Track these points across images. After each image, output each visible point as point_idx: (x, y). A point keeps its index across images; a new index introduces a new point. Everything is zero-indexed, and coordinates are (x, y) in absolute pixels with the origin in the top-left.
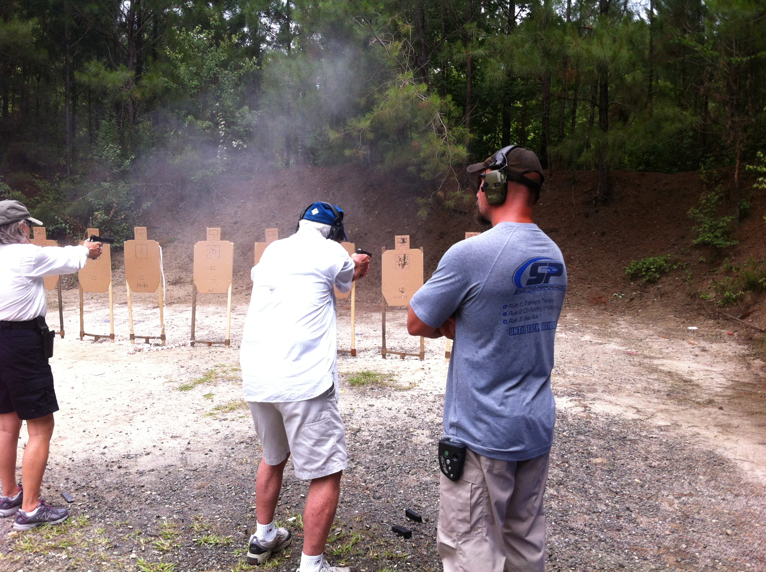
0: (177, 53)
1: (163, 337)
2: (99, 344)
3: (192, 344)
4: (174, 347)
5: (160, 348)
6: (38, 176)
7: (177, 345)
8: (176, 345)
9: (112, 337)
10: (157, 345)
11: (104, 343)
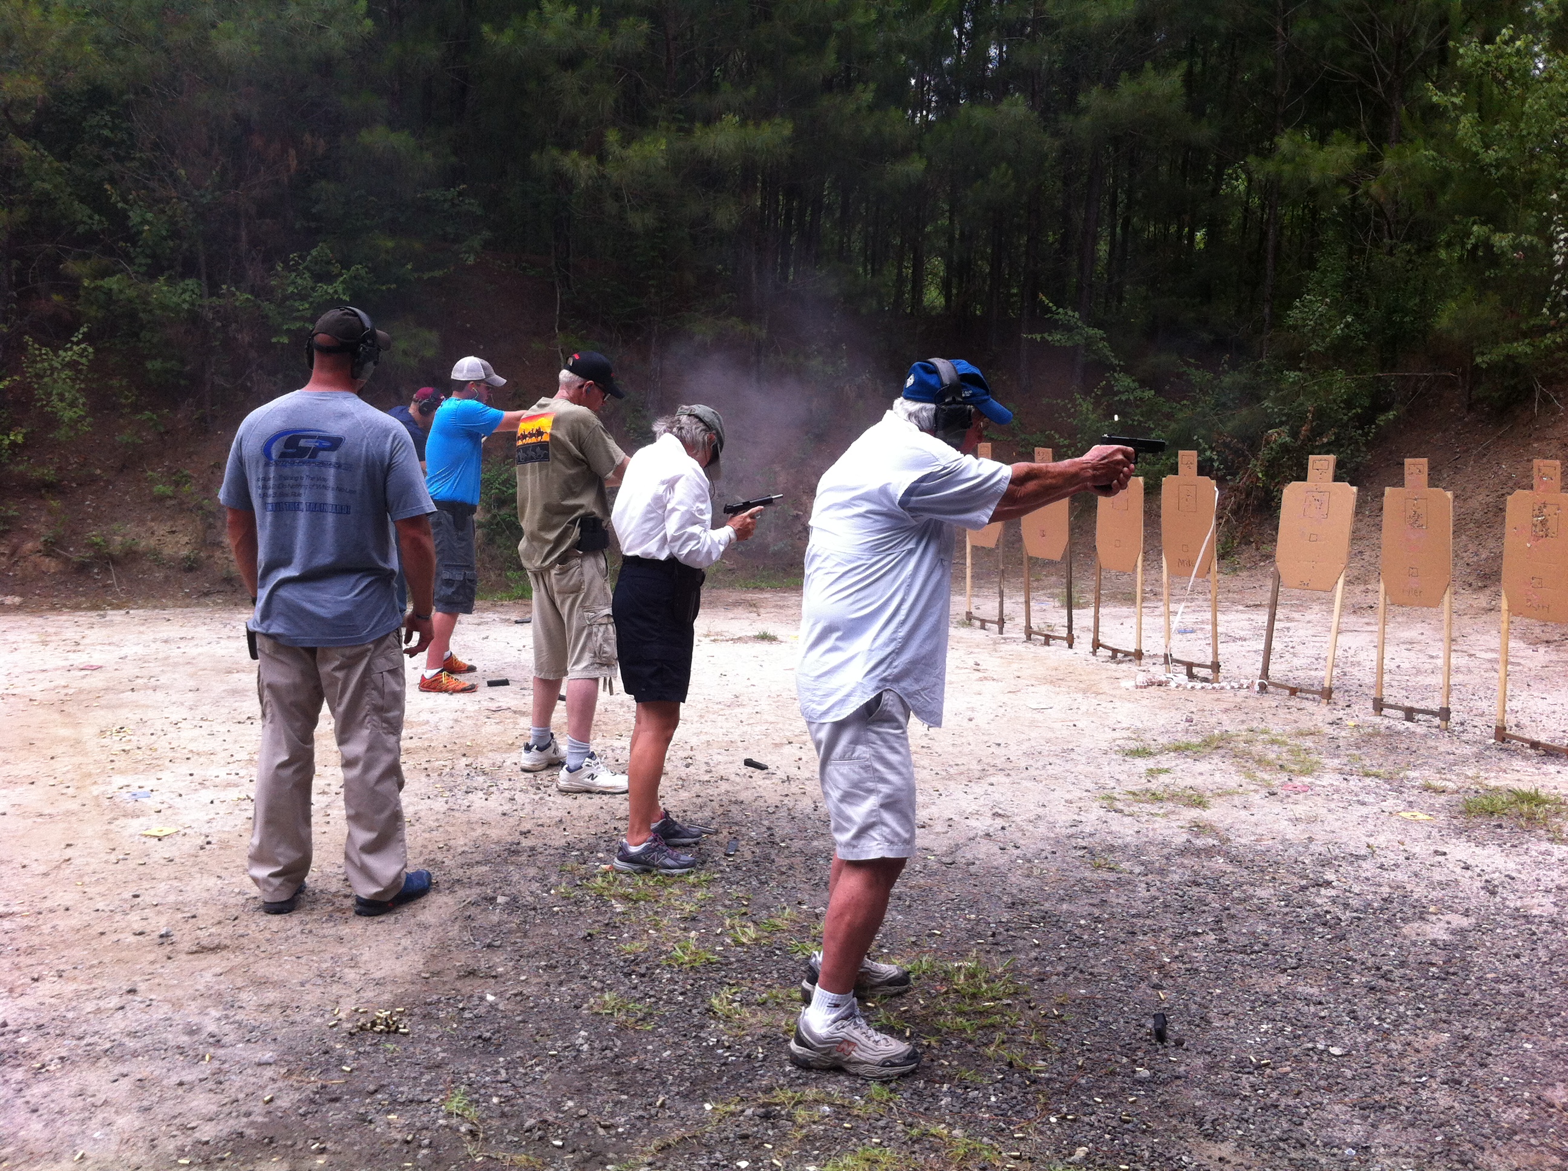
0: (1453, 95)
1: (1216, 667)
2: (1114, 666)
3: (1263, 688)
4: (1228, 687)
5: (1208, 686)
6: (1192, 361)
7: (1236, 686)
8: (1233, 684)
9: (1139, 655)
10: (1206, 680)
11: (1124, 666)
